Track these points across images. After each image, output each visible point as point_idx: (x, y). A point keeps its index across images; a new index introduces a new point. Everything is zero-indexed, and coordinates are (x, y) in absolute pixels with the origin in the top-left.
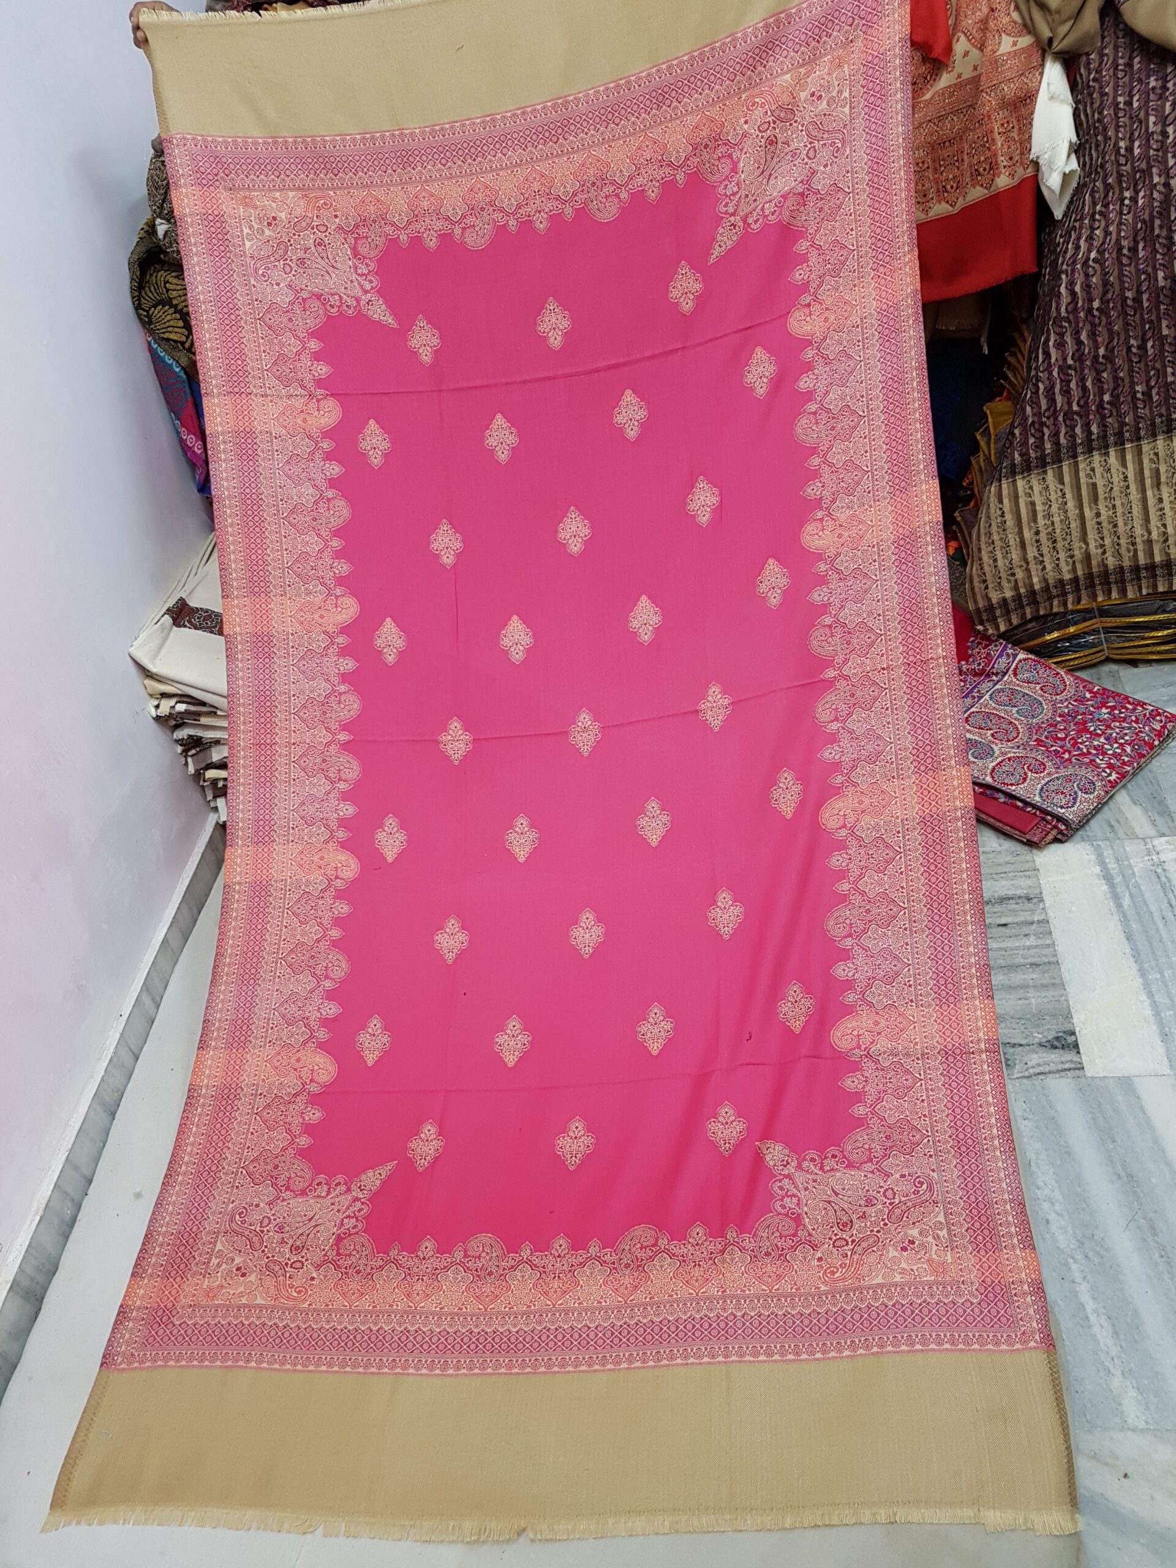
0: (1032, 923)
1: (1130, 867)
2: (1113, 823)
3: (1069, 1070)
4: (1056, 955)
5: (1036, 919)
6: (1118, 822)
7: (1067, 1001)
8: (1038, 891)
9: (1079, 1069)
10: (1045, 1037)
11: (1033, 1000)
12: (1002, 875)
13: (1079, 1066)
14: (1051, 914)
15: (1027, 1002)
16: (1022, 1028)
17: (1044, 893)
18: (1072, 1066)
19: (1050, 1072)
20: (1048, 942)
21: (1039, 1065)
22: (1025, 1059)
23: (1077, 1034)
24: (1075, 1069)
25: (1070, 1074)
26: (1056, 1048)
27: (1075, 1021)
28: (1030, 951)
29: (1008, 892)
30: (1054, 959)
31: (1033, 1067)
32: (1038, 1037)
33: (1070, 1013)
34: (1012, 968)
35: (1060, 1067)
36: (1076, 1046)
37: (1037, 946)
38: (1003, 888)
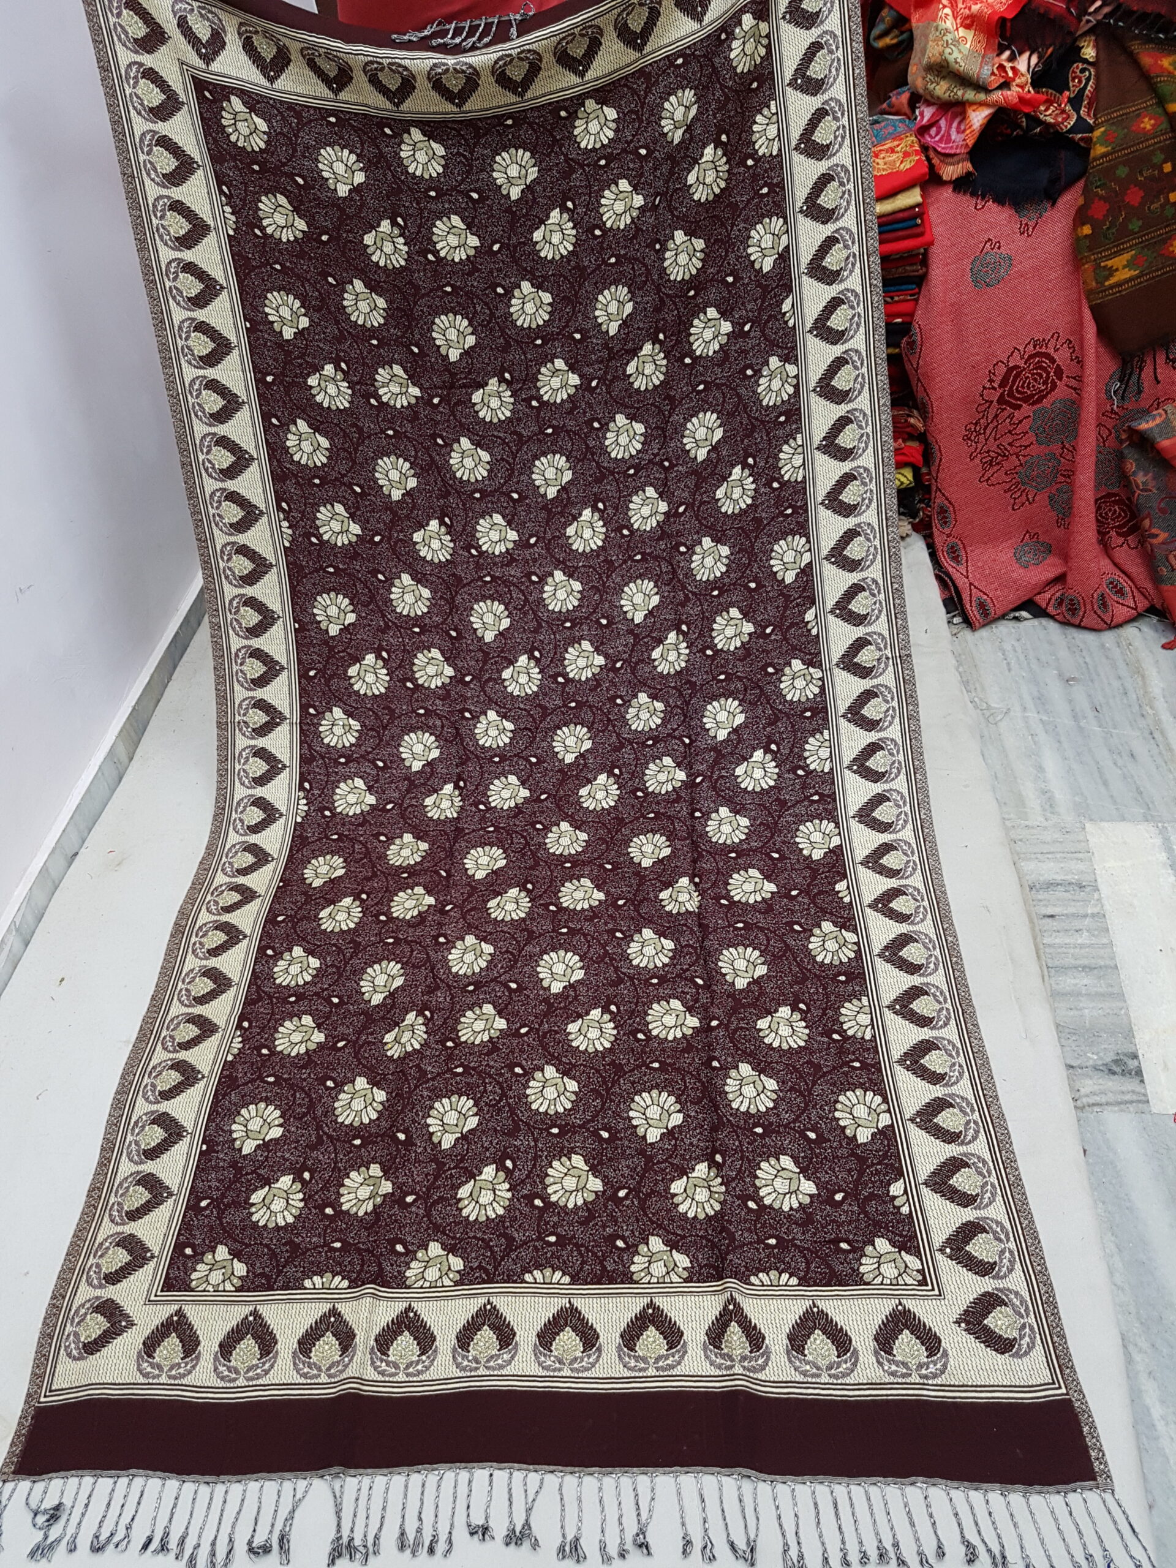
0: (1085, 916)
3: (1132, 1102)
4: (1113, 958)
5: (1089, 912)
7: (1129, 1016)
8: (1091, 878)
9: (1143, 1102)
10: (1100, 1058)
11: (1086, 1011)
12: (1050, 856)
13: (1143, 1098)
14: (1107, 907)
15: (1079, 1013)
16: (1073, 1045)
17: (1099, 880)
18: (1135, 1098)
19: (1107, 1104)
20: (1105, 941)
21: (1094, 1094)
22: (1077, 1085)
23: (1141, 1057)
24: (1139, 1101)
25: (1132, 1107)
26: (1114, 1073)
27: (1137, 1041)
28: (1083, 951)
29: (1056, 877)
30: (1112, 963)
31: (1087, 1096)
32: (1093, 1058)
33: (1131, 1030)
34: (1063, 969)
35: (1119, 1098)
36: (1139, 1073)
37: (1090, 945)
38: (1049, 870)
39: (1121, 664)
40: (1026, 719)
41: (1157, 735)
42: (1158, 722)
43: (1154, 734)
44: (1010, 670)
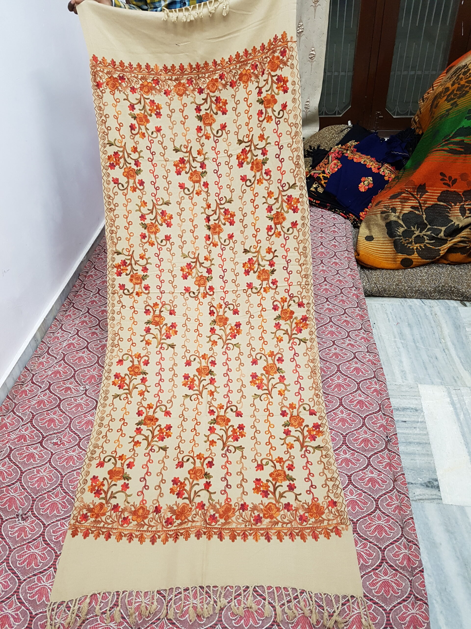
0: (418, 422)
1: (463, 400)
2: (456, 378)
3: (435, 499)
4: (428, 440)
5: (419, 420)
6: (458, 377)
7: (434, 464)
8: (420, 407)
9: (439, 499)
10: (423, 480)
11: (418, 461)
12: (404, 397)
13: (439, 497)
14: (426, 419)
15: (415, 461)
16: (413, 474)
17: (423, 408)
18: (436, 497)
19: (426, 499)
20: (425, 433)
21: (421, 495)
22: (414, 491)
23: (439, 481)
25: (436, 501)
26: (427, 486)
27: (438, 474)
28: (417, 436)
29: (407, 406)
30: (428, 442)
31: (419, 495)
32: (420, 480)
33: (435, 470)
34: (409, 443)
35: (430, 497)
36: (438, 487)
37: (420, 434)
38: (404, 403)
39: (432, 322)
40: (395, 342)
41: (446, 351)
42: (446, 346)
43: (445, 350)
44: (389, 321)
